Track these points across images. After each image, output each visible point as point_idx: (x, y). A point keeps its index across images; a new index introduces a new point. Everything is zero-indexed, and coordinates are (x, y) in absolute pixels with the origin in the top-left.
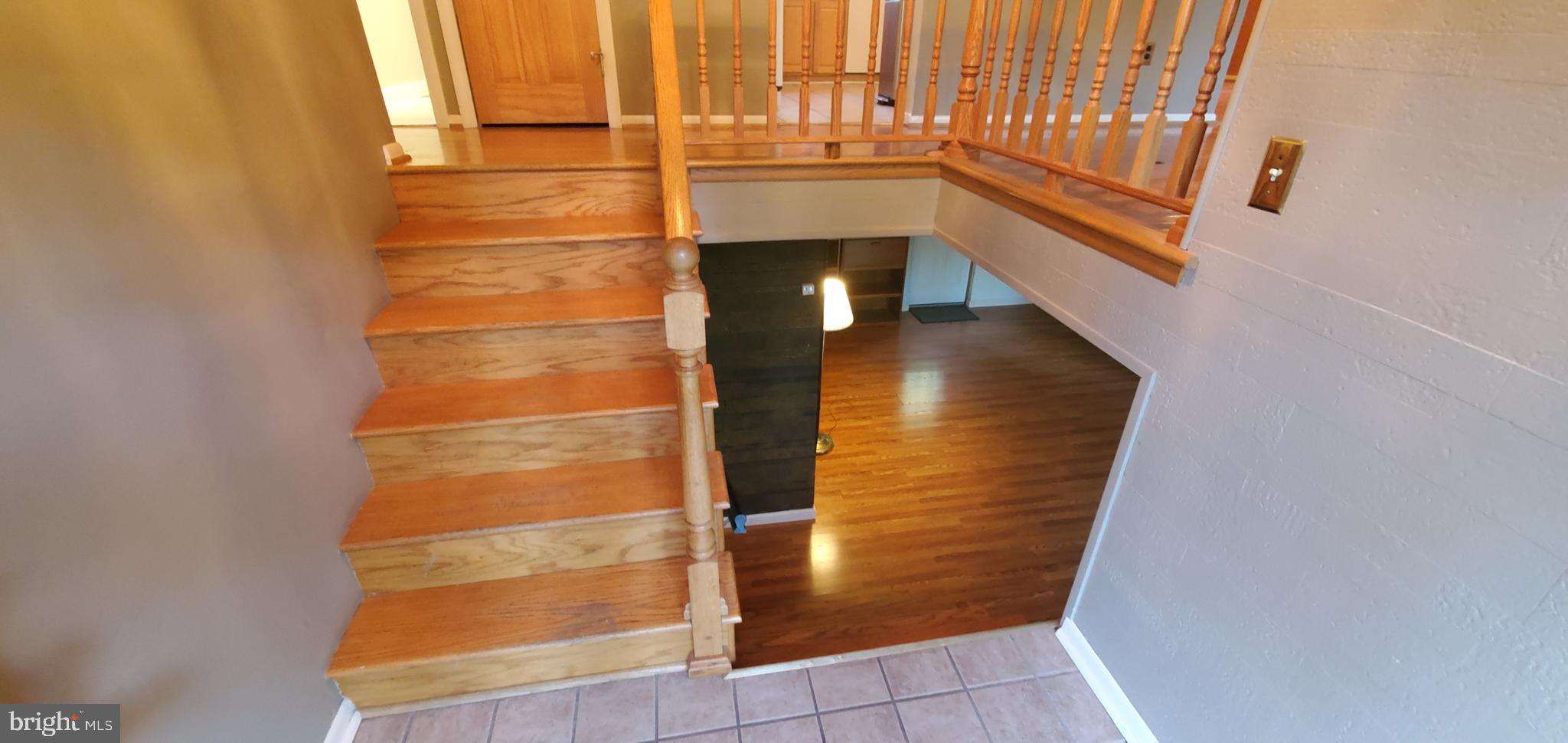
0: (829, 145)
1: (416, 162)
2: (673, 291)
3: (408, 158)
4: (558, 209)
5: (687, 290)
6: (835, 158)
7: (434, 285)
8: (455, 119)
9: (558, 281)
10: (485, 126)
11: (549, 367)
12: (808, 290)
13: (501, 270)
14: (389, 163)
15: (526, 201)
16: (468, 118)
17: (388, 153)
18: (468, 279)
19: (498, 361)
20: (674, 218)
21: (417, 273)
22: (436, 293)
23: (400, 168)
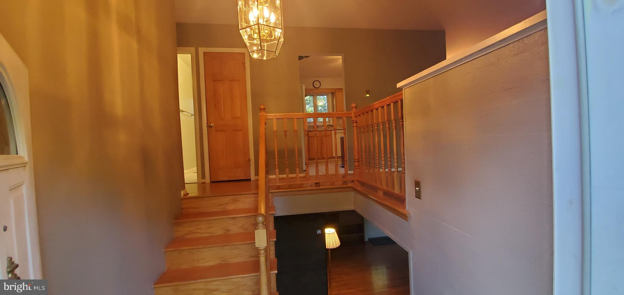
0: (316, 183)
1: (190, 195)
2: (258, 229)
3: (188, 194)
4: (231, 207)
5: (262, 229)
6: (318, 187)
7: (188, 234)
8: (203, 181)
9: (228, 230)
10: (212, 182)
11: (222, 261)
12: (319, 232)
13: (210, 227)
14: (182, 196)
15: (222, 205)
16: (208, 180)
17: (182, 193)
18: (199, 231)
19: (205, 259)
20: (261, 208)
21: (184, 230)
22: (189, 236)
23: (185, 197)
